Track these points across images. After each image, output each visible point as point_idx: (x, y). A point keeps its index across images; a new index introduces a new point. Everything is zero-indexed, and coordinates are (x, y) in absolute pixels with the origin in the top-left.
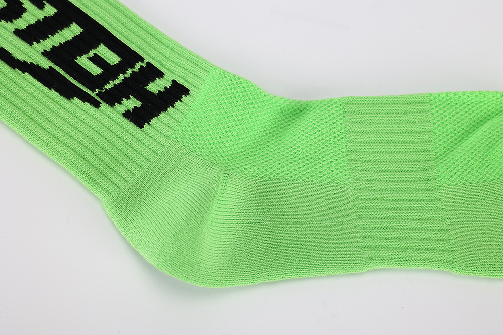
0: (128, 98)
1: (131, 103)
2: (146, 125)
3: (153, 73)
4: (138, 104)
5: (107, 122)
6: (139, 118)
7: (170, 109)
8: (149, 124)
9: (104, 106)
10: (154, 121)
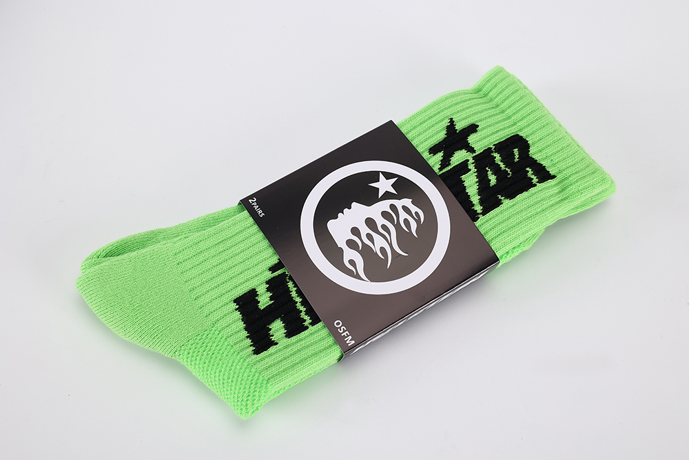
0: (271, 298)
1: (264, 300)
2: (235, 306)
3: (294, 328)
4: (262, 306)
5: (251, 273)
6: (246, 302)
7: (245, 333)
8: (236, 310)
9: (269, 275)
10: (238, 315)
